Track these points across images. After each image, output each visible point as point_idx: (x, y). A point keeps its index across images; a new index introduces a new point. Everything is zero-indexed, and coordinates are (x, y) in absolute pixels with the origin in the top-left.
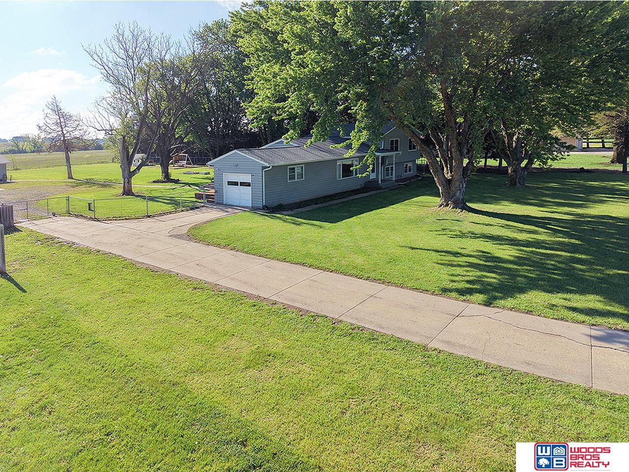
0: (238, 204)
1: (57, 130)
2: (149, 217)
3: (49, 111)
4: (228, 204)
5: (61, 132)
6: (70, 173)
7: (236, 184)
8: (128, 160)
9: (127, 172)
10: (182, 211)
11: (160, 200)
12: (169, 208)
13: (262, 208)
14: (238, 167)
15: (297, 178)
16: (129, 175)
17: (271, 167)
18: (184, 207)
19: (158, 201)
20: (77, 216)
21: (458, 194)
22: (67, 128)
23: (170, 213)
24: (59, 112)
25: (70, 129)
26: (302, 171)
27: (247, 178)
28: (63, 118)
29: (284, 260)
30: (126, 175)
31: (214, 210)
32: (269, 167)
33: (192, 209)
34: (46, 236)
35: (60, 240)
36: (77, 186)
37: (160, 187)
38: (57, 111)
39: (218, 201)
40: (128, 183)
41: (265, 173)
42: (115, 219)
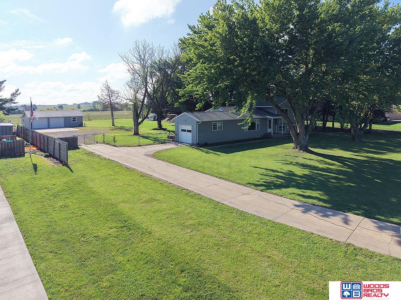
0: (186, 142)
1: (108, 99)
2: (140, 146)
3: (104, 88)
4: (182, 142)
5: (109, 100)
6: (113, 123)
7: (185, 131)
8: (137, 116)
9: (136, 123)
10: (157, 144)
11: (150, 138)
12: (151, 142)
13: (196, 144)
14: (186, 122)
15: (218, 129)
16: (137, 124)
17: (201, 122)
18: (159, 142)
19: (149, 139)
20: (107, 144)
21: (303, 142)
22: (112, 98)
23: (151, 145)
24: (109, 89)
25: (114, 98)
26: (222, 125)
27: (190, 128)
28: (111, 92)
29: (189, 168)
30: (136, 125)
31: (173, 144)
32: (200, 122)
33: (162, 143)
34: (90, 152)
35: (95, 154)
36: (114, 130)
37: (155, 132)
38: (108, 88)
39: (177, 140)
40: (137, 128)
41: (198, 125)
42: (124, 146)
